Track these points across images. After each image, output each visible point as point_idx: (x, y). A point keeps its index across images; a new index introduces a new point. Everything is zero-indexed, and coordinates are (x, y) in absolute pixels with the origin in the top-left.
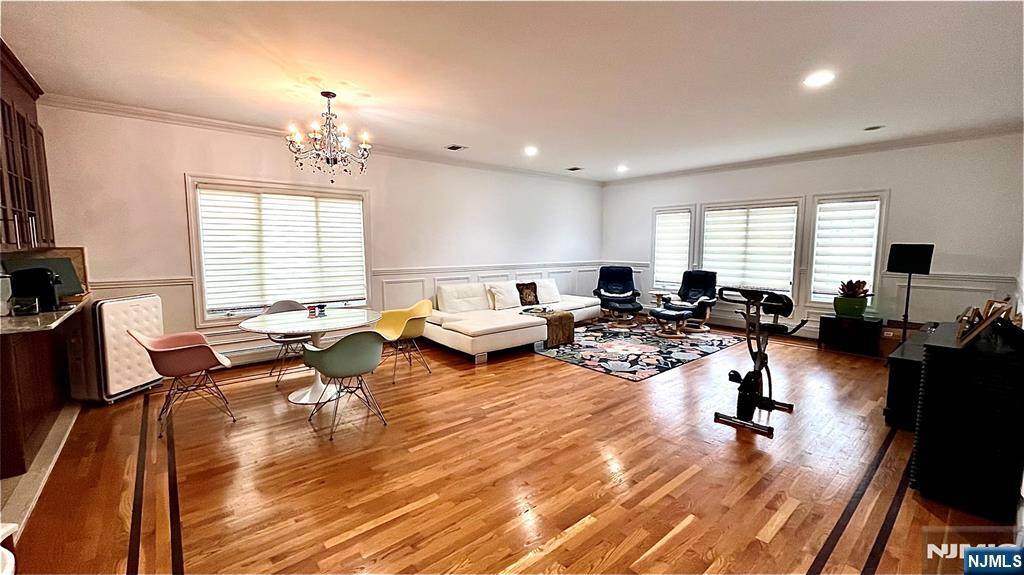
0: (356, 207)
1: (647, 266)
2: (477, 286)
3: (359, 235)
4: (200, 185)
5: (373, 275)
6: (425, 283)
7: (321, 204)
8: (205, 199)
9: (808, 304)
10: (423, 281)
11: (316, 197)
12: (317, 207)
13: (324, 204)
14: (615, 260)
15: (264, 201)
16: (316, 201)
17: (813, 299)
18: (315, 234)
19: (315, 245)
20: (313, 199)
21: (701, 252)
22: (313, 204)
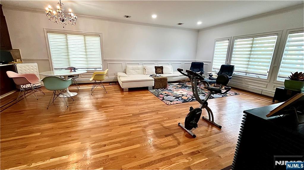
0: (97, 39)
1: (210, 62)
2: (140, 66)
3: (99, 48)
4: (48, 32)
5: (104, 61)
6: (123, 64)
7: (86, 38)
8: (51, 36)
9: (275, 82)
10: (122, 64)
11: (84, 36)
12: (85, 38)
13: (88, 38)
14: (198, 60)
15: (68, 36)
16: (84, 37)
17: (277, 80)
18: (84, 47)
19: (85, 50)
20: (83, 36)
21: (231, 58)
22: (83, 38)
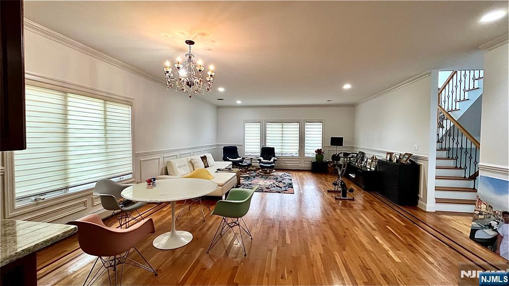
1: (242, 146)
2: (185, 159)
5: (136, 156)
7: (109, 106)
9: (304, 158)
10: (159, 158)
11: (105, 100)
12: (105, 107)
15: (69, 99)
16: (105, 104)
17: (306, 156)
19: (104, 136)
20: (102, 101)
21: (265, 140)
22: (102, 105)
